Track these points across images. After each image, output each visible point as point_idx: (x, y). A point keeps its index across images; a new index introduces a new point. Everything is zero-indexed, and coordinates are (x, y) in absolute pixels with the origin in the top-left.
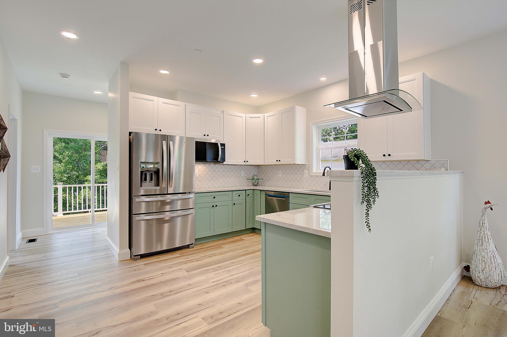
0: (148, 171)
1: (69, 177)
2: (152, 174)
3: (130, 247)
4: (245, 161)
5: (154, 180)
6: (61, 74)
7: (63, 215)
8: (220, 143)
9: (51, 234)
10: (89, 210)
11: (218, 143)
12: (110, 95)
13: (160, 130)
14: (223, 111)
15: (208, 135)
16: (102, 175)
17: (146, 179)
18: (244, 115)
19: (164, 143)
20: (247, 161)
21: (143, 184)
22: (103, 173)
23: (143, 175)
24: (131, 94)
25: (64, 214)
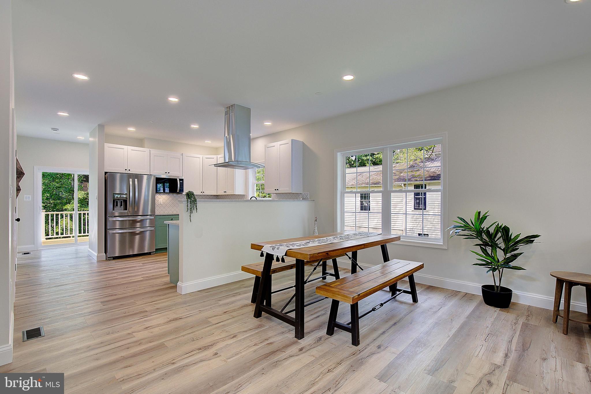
0: (118, 200)
1: (46, 205)
2: (121, 202)
3: (106, 252)
4: (201, 192)
5: (123, 205)
6: (52, 129)
7: (45, 240)
8: (179, 179)
9: (40, 250)
10: (71, 235)
11: (177, 179)
12: (91, 139)
13: (129, 170)
14: (182, 154)
15: (169, 173)
16: (82, 203)
17: (117, 205)
18: (201, 156)
19: (131, 180)
20: (204, 192)
21: (115, 208)
22: (84, 203)
23: (115, 202)
24: (106, 145)
25: (47, 239)
